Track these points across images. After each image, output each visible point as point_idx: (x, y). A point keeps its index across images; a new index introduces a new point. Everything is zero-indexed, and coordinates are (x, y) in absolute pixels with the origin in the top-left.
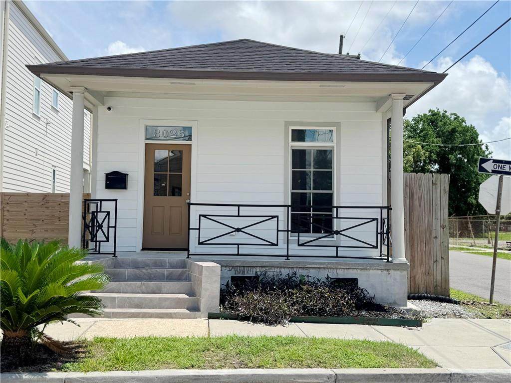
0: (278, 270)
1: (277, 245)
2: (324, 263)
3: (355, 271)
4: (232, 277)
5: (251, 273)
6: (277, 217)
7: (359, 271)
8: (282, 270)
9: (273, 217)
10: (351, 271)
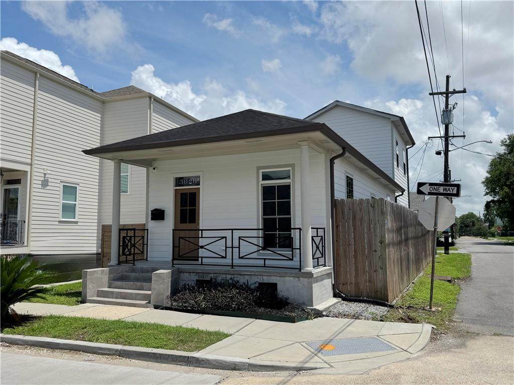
0: (225, 276)
1: (226, 257)
2: (253, 272)
3: (275, 277)
4: (197, 280)
5: (208, 279)
6: (226, 237)
7: (278, 278)
8: (227, 276)
9: (223, 238)
10: (272, 277)
